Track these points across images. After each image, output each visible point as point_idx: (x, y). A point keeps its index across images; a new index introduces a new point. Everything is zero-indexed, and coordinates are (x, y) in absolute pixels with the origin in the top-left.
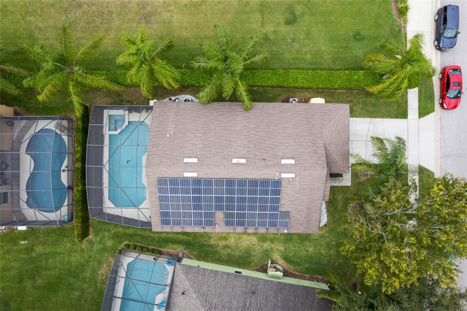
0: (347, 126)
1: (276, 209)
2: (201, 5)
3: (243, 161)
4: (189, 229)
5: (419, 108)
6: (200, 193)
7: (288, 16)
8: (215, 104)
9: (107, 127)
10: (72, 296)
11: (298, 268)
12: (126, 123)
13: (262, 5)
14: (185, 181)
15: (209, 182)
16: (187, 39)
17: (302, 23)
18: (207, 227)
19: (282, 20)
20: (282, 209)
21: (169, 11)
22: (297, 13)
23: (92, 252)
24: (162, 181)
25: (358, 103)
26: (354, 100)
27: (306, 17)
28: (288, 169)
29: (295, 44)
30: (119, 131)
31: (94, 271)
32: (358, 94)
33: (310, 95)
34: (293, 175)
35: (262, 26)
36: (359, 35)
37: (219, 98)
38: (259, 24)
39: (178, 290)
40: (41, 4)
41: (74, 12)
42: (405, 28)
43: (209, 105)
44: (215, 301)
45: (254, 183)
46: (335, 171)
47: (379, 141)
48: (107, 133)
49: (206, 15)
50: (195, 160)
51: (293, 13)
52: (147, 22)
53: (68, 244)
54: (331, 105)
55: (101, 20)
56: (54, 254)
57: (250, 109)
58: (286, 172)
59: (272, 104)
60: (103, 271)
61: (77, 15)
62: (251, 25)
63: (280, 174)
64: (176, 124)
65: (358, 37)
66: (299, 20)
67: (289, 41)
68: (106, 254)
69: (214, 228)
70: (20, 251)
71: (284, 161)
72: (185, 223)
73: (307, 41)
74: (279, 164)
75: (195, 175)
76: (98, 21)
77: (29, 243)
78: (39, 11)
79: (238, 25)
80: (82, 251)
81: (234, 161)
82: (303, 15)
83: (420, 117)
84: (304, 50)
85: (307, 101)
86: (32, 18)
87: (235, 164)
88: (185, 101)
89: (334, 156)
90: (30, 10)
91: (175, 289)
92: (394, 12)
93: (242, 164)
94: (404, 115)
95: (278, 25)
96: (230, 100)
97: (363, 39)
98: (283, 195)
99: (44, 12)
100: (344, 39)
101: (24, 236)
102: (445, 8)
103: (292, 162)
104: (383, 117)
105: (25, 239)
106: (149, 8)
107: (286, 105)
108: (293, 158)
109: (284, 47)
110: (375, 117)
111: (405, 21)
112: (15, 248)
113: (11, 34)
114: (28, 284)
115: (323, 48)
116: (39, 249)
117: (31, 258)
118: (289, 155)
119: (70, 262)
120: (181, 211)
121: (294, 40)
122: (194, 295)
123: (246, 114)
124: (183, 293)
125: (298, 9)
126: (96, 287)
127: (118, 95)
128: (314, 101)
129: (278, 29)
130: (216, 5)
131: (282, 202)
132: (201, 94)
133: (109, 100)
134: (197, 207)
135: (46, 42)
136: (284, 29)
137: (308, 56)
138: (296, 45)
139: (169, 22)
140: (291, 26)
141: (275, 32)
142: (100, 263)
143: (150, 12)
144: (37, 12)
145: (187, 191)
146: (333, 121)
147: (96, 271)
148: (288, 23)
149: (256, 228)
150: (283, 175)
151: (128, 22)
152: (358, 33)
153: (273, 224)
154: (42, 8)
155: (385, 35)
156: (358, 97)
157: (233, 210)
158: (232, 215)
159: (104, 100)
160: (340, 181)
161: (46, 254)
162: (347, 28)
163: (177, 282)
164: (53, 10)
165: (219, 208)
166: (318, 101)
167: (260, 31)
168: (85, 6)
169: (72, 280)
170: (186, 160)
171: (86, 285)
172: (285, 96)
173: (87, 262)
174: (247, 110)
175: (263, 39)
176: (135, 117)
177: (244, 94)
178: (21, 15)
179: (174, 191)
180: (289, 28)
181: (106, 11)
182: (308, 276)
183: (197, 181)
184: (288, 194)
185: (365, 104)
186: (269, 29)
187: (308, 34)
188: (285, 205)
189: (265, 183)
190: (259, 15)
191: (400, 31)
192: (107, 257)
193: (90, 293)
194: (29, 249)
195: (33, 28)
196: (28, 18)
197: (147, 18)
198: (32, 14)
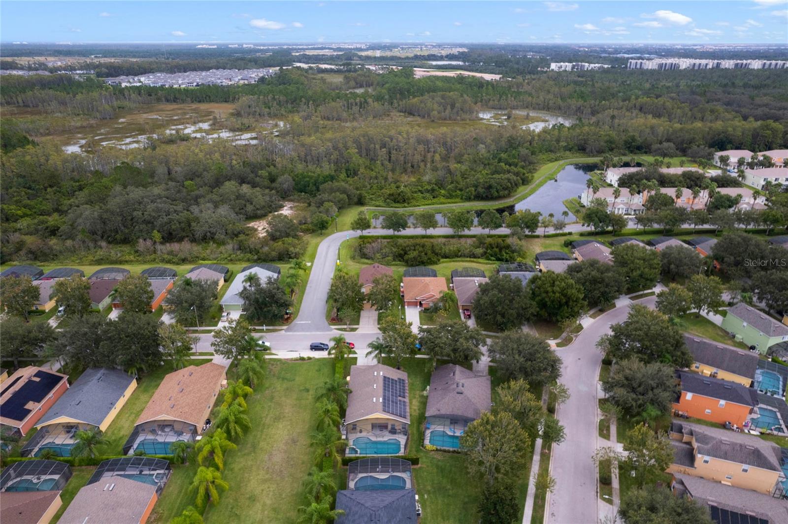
0: (361, 366)
1: (396, 381)
2: (292, 421)
3: (375, 385)
5: (353, 354)
6: (390, 400)
7: (304, 392)
9: (355, 455)
13: (297, 400)
14: (384, 402)
15: (385, 396)
17: (309, 387)
18: (406, 404)
19: (306, 394)
20: (397, 379)
21: (293, 433)
22: (303, 388)
23: (428, 462)
24: (384, 410)
28: (378, 373)
31: (439, 461)
34: (382, 373)
35: (308, 400)
40: (276, 490)
41: (284, 474)
42: (316, 358)
45: (385, 383)
48: (358, 455)
49: (298, 419)
50: (375, 399)
51: (303, 390)
52: (297, 441)
53: (425, 474)
54: (351, 373)
55: (292, 462)
56: (432, 481)
60: (438, 456)
61: (286, 473)
62: (307, 403)
63: (381, 376)
68: (429, 456)
69: (407, 402)
70: (431, 498)
71: (375, 374)
72: (404, 409)
74: (376, 376)
75: (381, 399)
77: (426, 493)
78: (280, 491)
79: (306, 408)
82: (305, 387)
83: (357, 354)
86: (284, 495)
90: (278, 496)
92: (309, 361)
94: (356, 358)
95: (308, 394)
99: (281, 489)
101: (421, 496)
102: (311, 349)
103: (376, 372)
105: (424, 496)
106: (289, 441)
111: (314, 358)
112: (429, 500)
116: (429, 488)
117: (435, 491)
118: (373, 374)
120: (398, 408)
122: (438, 405)
123: (354, 392)
130: (294, 416)
134: (396, 403)
139: (299, 433)
140: (310, 391)
143: (292, 441)
145: (389, 403)
148: (308, 391)
149: (406, 389)
151: (295, 450)
153: (403, 383)
154: (278, 490)
155: (319, 363)
157: (397, 393)
158: (400, 394)
161: (432, 484)
163: (434, 414)
164: (281, 485)
165: (396, 397)
167: (311, 400)
168: (282, 469)
169: (446, 471)
170: (374, 401)
171: (448, 464)
173: (434, 464)
178: (280, 500)
179: (389, 407)
181: (287, 459)
183: (384, 399)
184: (390, 376)
188: (394, 378)
189: (385, 380)
190: (302, 401)
191: (318, 359)
194: (430, 493)
195: (289, 494)
196: (284, 497)
197: (294, 441)
198: (281, 495)
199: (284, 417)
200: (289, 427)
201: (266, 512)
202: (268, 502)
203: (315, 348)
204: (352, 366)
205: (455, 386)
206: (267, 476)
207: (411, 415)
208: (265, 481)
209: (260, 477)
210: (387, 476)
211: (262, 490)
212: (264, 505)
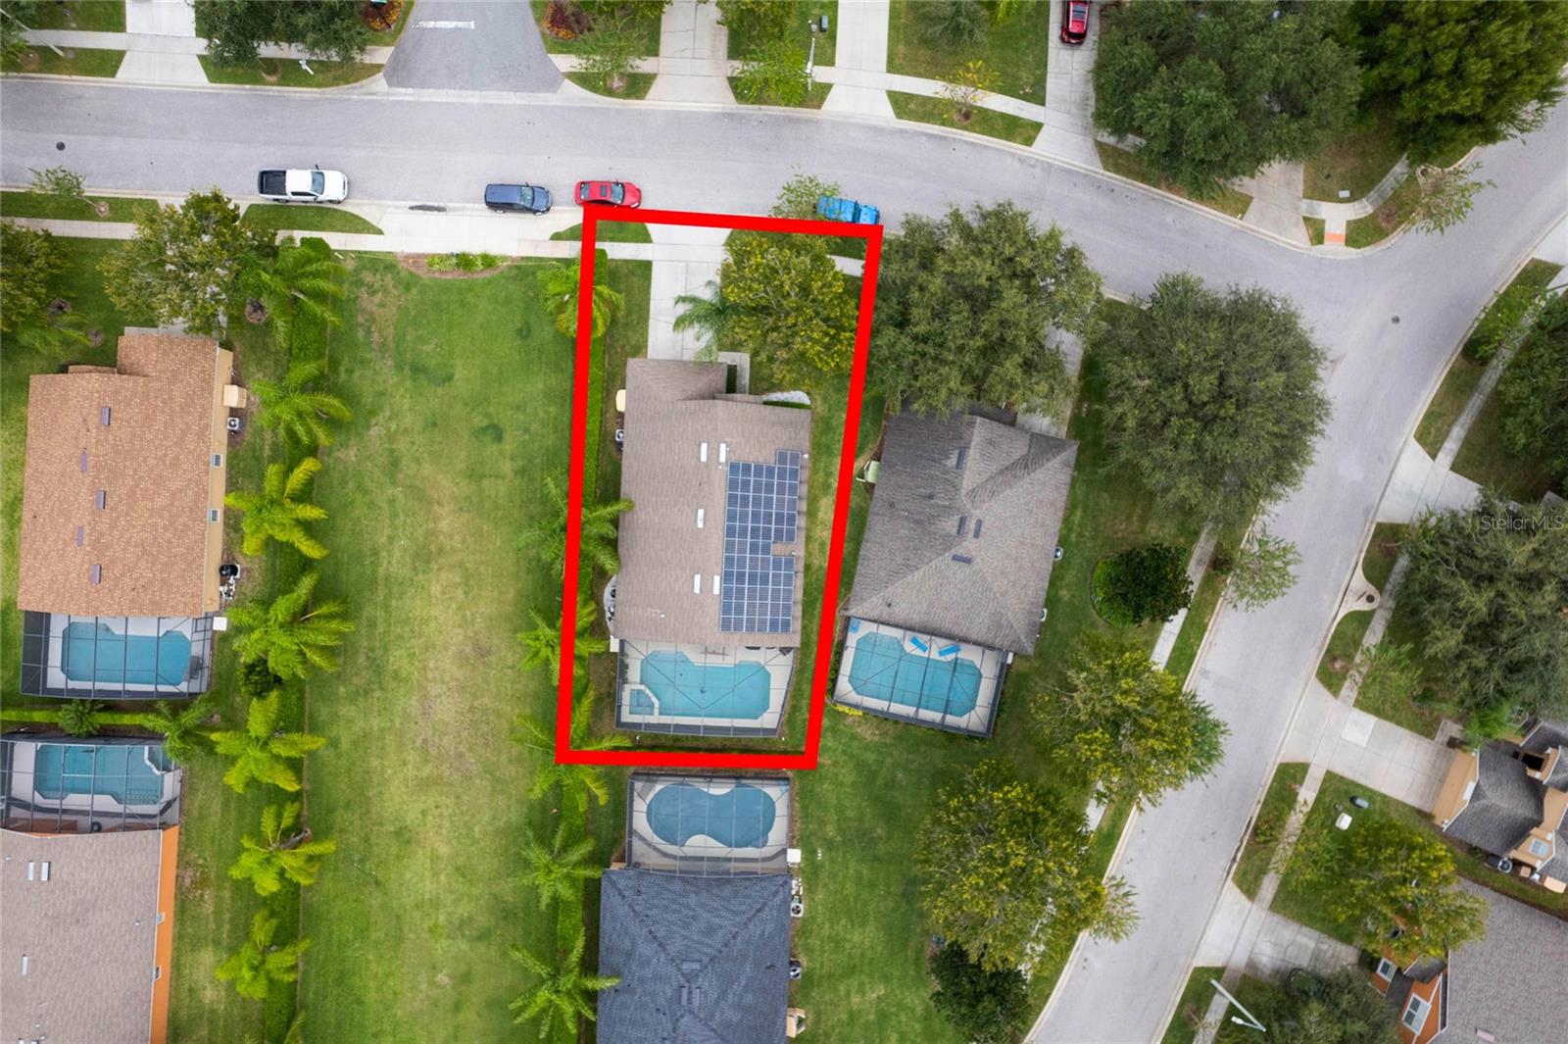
0: (660, 363)
1: (770, 471)
2: (467, 569)
3: (701, 512)
4: (798, 595)
5: (637, 242)
6: (743, 574)
7: (489, 438)
8: (620, 550)
9: (647, 717)
10: (904, 783)
11: (871, 437)
12: (642, 687)
13: (470, 476)
14: (726, 593)
15: (729, 561)
16: (518, 592)
17: (501, 416)
18: (795, 568)
19: (495, 447)
20: (772, 460)
21: (474, 619)
22: (485, 424)
23: (836, 750)
24: (726, 625)
25: (625, 336)
26: (621, 342)
27: (492, 409)
28: (714, 452)
29: (532, 428)
30: (654, 699)
31: (866, 747)
32: (612, 336)
33: (612, 410)
34: (723, 447)
35: (503, 478)
36: (521, 330)
37: (612, 544)
38: (500, 481)
39: (885, 614)
40: (456, 815)
41: (468, 765)
42: (513, 260)
43: (622, 559)
44: (899, 560)
45: (732, 500)
46: (722, 383)
47: (680, 323)
48: (655, 719)
49: (482, 562)
50: (697, 578)
51: (484, 430)
52: (489, 652)
53: (825, 786)
54: (629, 384)
55: (483, 725)
56: (840, 810)
57: (630, 502)
58: (718, 456)
59: (624, 469)
60: (867, 733)
61: (473, 761)
62: (501, 493)
63: (721, 464)
64: (648, 606)
65: (524, 333)
66: (496, 421)
67: (527, 437)
68: (841, 727)
69: (798, 558)
70: (833, 861)
71: (704, 458)
72: (787, 598)
73: (528, 411)
74: (707, 465)
75: (717, 579)
76: (485, 728)
77: (821, 846)
78: (466, 818)
79: (500, 514)
80: (835, 764)
81: (700, 525)
82: (487, 415)
83: (651, 242)
84: (541, 414)
85: (621, 415)
86: (477, 829)
87: (704, 524)
88: (613, 596)
89: (700, 385)
90: (464, 832)
91: (885, 617)
92: (488, 274)
93: (705, 514)
94: (646, 266)
95: (501, 453)
96: (617, 528)
97: (527, 323)
98: (751, 459)
99: (467, 811)
100: (527, 353)
101: (809, 853)
102: (488, 203)
103: (704, 446)
104: (649, 299)
105: (814, 852)
106: (468, 650)
107: (625, 448)
108: (700, 445)
109: (536, 445)
110: (648, 311)
111: (504, 258)
112: (827, 867)
113: (500, 862)
114: (882, 847)
115: (540, 386)
116: (830, 831)
117: (844, 843)
118: (696, 450)
119: (853, 784)
120: (769, 602)
121: (527, 431)
122: (890, 589)
123: (637, 507)
124: (890, 605)
125: (479, 421)
126: (892, 745)
127: (599, 700)
128: (621, 405)
129: (508, 454)
130: (468, 547)
131: (761, 460)
132: (608, 567)
133: (606, 714)
134: (765, 580)
135: (512, 809)
136: (509, 445)
137: (551, 409)
138: (534, 427)
139: (491, 619)
140: (504, 435)
141: (512, 459)
142: (854, 737)
143: (474, 649)
144: (468, 821)
145: (740, 591)
146: (651, 383)
147: (867, 745)
148: (499, 438)
149: (800, 498)
150: (722, 459)
151: (488, 683)
152: (519, 332)
153: (794, 474)
154: (462, 813)
155: (523, 289)
156: (616, 337)
157: (770, 530)
158: (779, 532)
159: (606, 721)
160: (743, 369)
161: (839, 820)
162: (510, 349)
163: (875, 614)
164: (465, 798)
165: (766, 549)
166: (621, 400)
167: (511, 481)
168: (461, 748)
169: (880, 782)
170: (697, 590)
171: (889, 760)
172: (612, 448)
173: (852, 756)
174: (631, 505)
175: (523, 477)
176: (634, 673)
177: (609, 509)
178: (471, 845)
179: (739, 610)
180: (507, 436)
181: (469, 715)
182: (884, 423)
183: (727, 577)
184: (750, 452)
185: (627, 325)
186: (507, 467)
187: (518, 408)
188: (765, 455)
189: (733, 485)
190: (486, 482)
191: (517, 267)
192: (845, 725)
193: (900, 754)
194: (830, 846)
195: (490, 829)
196: (477, 835)
197: (482, 653)
198: (470, 830)
199: (441, 550)
200: (460, 593)
201: (442, 878)
202: (444, 850)
203: (500, 200)
204: (632, 362)
205: (950, 525)
206: (427, 771)
207: (807, 568)
208: (425, 785)
209: (410, 771)
210: (728, 790)
211: (424, 813)
212: (435, 858)
